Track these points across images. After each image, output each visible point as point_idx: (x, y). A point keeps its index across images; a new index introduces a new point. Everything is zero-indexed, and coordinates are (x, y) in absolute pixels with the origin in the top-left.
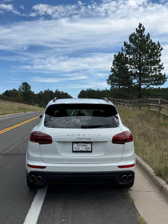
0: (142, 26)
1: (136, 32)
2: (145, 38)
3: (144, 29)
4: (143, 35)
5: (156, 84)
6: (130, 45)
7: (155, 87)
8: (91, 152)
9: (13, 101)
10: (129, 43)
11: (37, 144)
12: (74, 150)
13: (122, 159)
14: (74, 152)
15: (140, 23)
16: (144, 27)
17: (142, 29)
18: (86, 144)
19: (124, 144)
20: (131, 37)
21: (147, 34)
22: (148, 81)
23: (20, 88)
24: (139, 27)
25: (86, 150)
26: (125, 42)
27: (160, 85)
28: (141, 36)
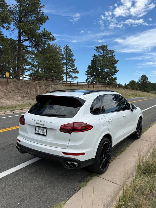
8: (45, 135)
9: (130, 89)
13: (67, 147)
14: (36, 133)
18: (43, 129)
19: (70, 133)
23: (139, 79)
25: (42, 133)
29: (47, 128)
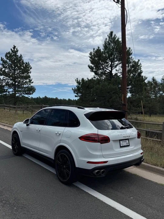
0: (16, 47)
1: (11, 52)
2: (19, 57)
3: (17, 51)
4: (17, 54)
5: (27, 94)
6: (6, 61)
7: (26, 96)
8: (129, 146)
10: (5, 59)
11: (99, 143)
12: (121, 145)
14: (121, 147)
15: (14, 45)
16: (18, 49)
17: (16, 50)
20: (7, 54)
21: (20, 55)
22: (20, 91)
24: (13, 48)
26: (2, 58)
27: (30, 95)
28: (16, 55)
29: (128, 139)
